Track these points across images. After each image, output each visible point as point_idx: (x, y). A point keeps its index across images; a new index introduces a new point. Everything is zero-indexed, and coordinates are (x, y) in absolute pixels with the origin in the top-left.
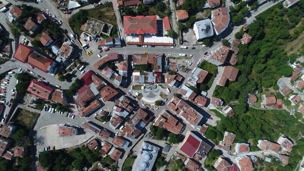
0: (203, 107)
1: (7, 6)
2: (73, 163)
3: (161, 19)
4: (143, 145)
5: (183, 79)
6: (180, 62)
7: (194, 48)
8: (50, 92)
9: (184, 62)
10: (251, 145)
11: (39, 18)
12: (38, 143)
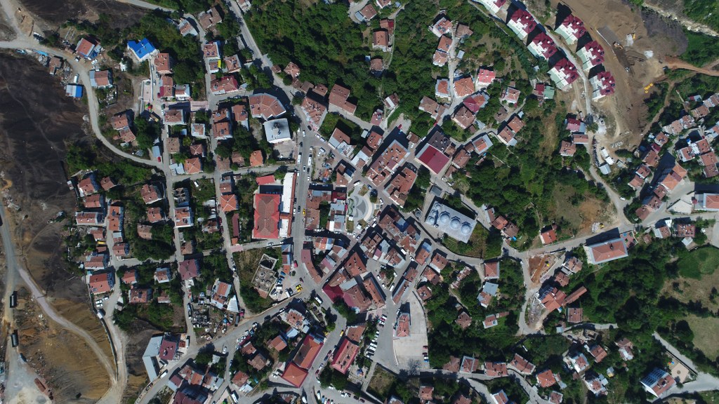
0: (382, 138)
1: (231, 392)
2: (448, 323)
3: (259, 188)
4: (429, 223)
5: (343, 162)
6: (319, 165)
7: (301, 144)
8: (349, 342)
9: (319, 160)
10: (439, 75)
11: (249, 352)
12: (418, 369)
